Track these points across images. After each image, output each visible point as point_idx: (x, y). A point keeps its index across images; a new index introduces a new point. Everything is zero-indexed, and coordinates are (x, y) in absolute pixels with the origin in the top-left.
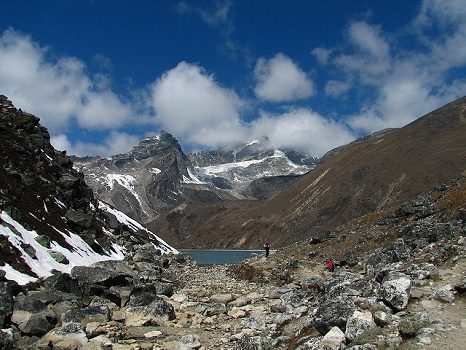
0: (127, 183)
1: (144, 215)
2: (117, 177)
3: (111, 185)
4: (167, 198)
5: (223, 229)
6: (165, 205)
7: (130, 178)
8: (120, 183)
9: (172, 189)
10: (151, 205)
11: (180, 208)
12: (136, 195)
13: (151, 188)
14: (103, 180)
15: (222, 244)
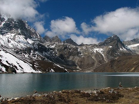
0: (100, 51)
1: (105, 61)
2: (97, 49)
3: (95, 52)
4: (113, 55)
5: (127, 65)
6: (113, 58)
7: (102, 49)
8: (98, 51)
9: (116, 52)
10: (108, 58)
11: (116, 58)
12: (103, 55)
13: (108, 52)
14: (93, 50)
15: (125, 71)
